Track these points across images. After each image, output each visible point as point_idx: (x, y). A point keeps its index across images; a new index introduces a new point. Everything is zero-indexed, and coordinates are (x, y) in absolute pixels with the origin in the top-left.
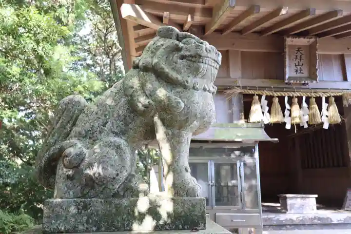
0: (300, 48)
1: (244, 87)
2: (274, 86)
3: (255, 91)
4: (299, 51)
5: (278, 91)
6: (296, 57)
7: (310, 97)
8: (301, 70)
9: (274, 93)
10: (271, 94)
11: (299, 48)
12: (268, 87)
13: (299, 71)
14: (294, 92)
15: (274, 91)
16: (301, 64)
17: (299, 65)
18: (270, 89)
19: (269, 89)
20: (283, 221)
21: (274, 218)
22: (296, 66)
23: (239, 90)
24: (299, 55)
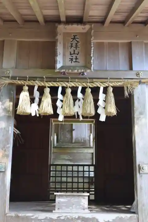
0: (76, 36)
1: (14, 78)
2: (47, 76)
3: (25, 82)
4: (74, 39)
5: (50, 81)
6: (72, 45)
7: (86, 88)
8: (76, 59)
9: (46, 83)
10: (43, 84)
11: (74, 36)
12: (39, 77)
13: (74, 60)
14: (68, 82)
15: (46, 82)
16: (76, 52)
17: (74, 54)
18: (42, 79)
19: (40, 79)
20: (42, 220)
21: (32, 216)
22: (71, 54)
23: (8, 81)
24: (74, 43)
